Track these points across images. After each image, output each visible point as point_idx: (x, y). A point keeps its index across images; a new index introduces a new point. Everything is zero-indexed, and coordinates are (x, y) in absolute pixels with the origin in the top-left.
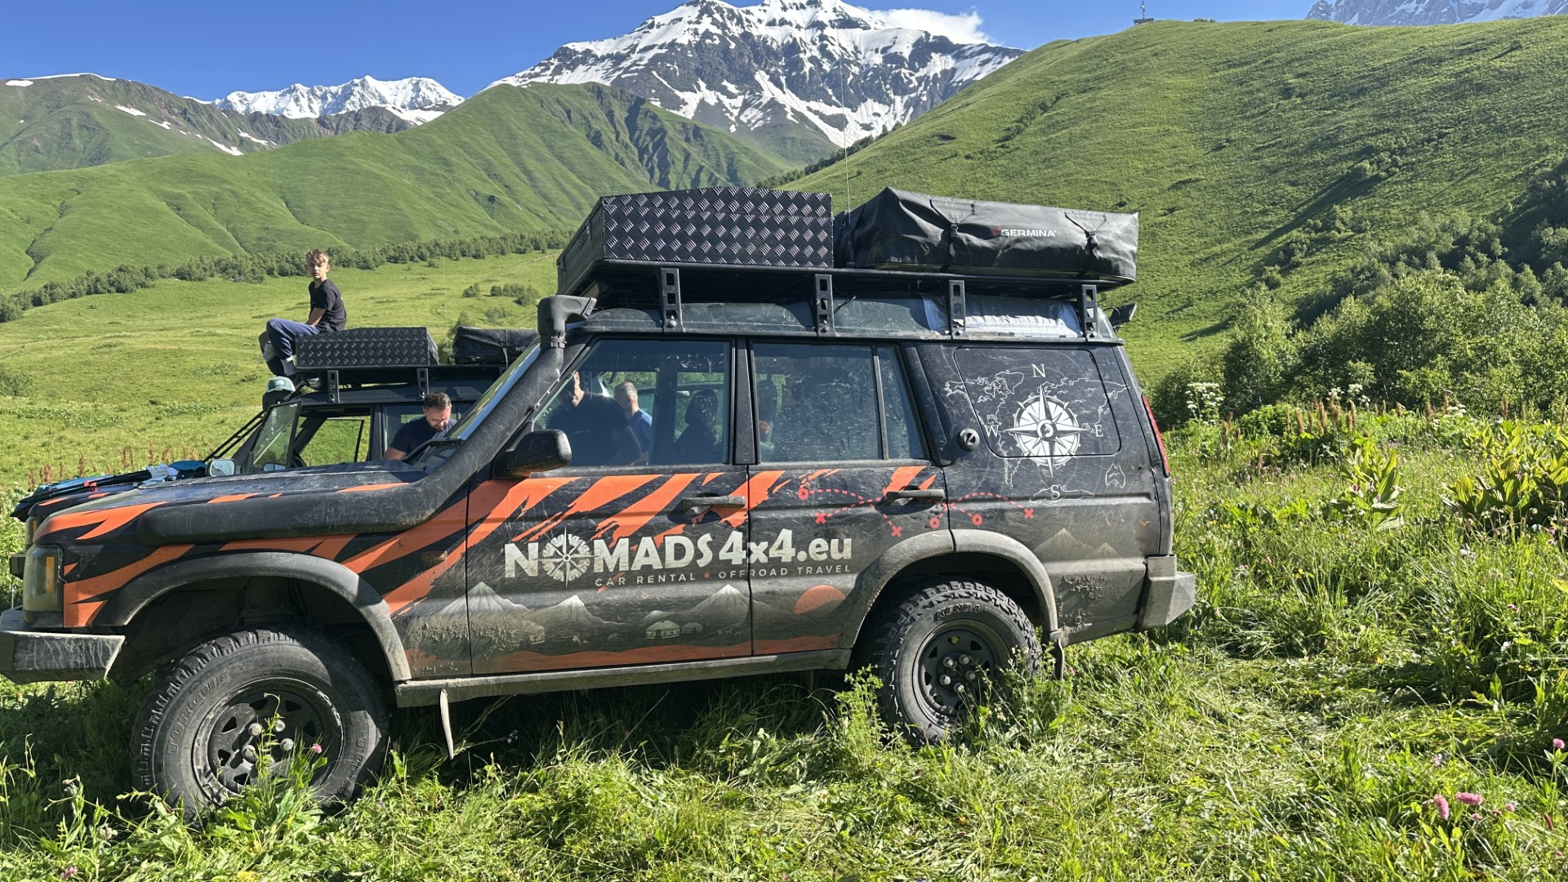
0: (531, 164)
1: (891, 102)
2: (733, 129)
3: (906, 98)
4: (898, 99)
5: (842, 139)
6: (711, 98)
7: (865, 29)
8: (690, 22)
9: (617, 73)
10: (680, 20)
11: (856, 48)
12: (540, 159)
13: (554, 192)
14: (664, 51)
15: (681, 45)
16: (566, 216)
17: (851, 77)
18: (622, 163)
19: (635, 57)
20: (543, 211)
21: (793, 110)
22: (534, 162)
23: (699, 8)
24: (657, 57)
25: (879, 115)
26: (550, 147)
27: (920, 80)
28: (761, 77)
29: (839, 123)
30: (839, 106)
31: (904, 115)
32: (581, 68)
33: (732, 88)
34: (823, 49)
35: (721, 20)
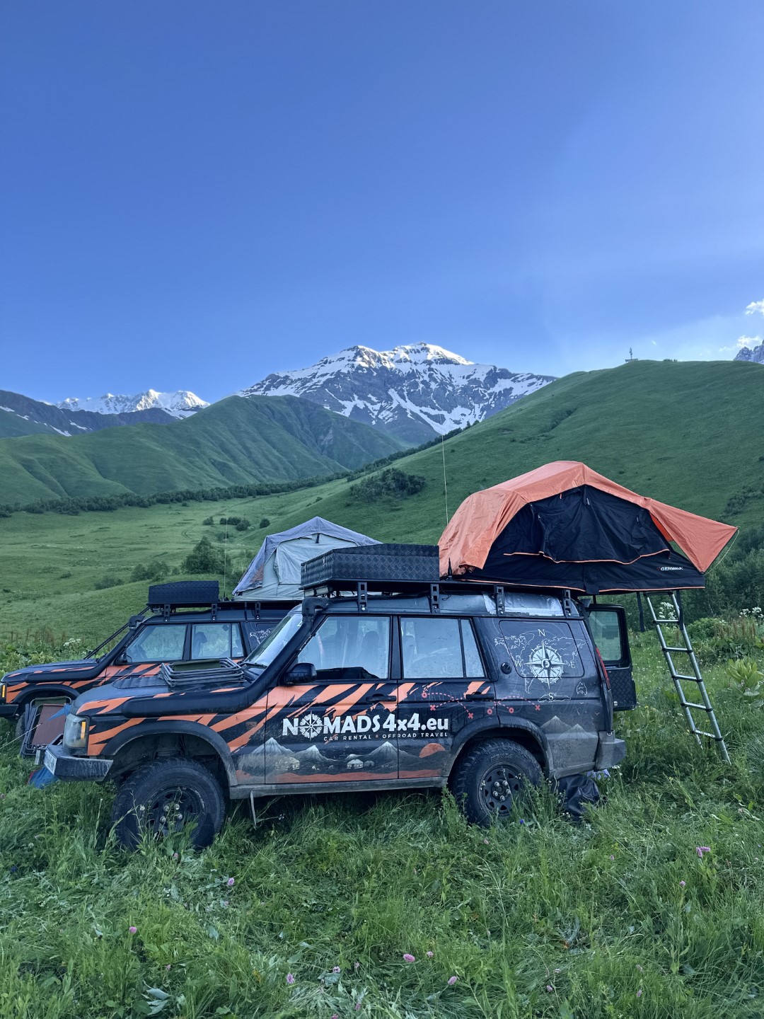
0: (249, 444)
2: (374, 423)
3: (482, 405)
4: (477, 406)
5: (443, 429)
6: (361, 404)
7: (456, 364)
8: (349, 360)
9: (304, 390)
10: (343, 359)
12: (254, 441)
13: (262, 461)
14: (333, 377)
16: (269, 475)
18: (304, 443)
19: (315, 380)
20: (255, 472)
22: (251, 442)
24: (328, 380)
25: (465, 415)
26: (261, 433)
27: (490, 395)
28: (392, 392)
29: (440, 419)
30: (439, 410)
31: (481, 415)
32: (282, 387)
33: (374, 399)
34: (430, 376)
35: (368, 359)
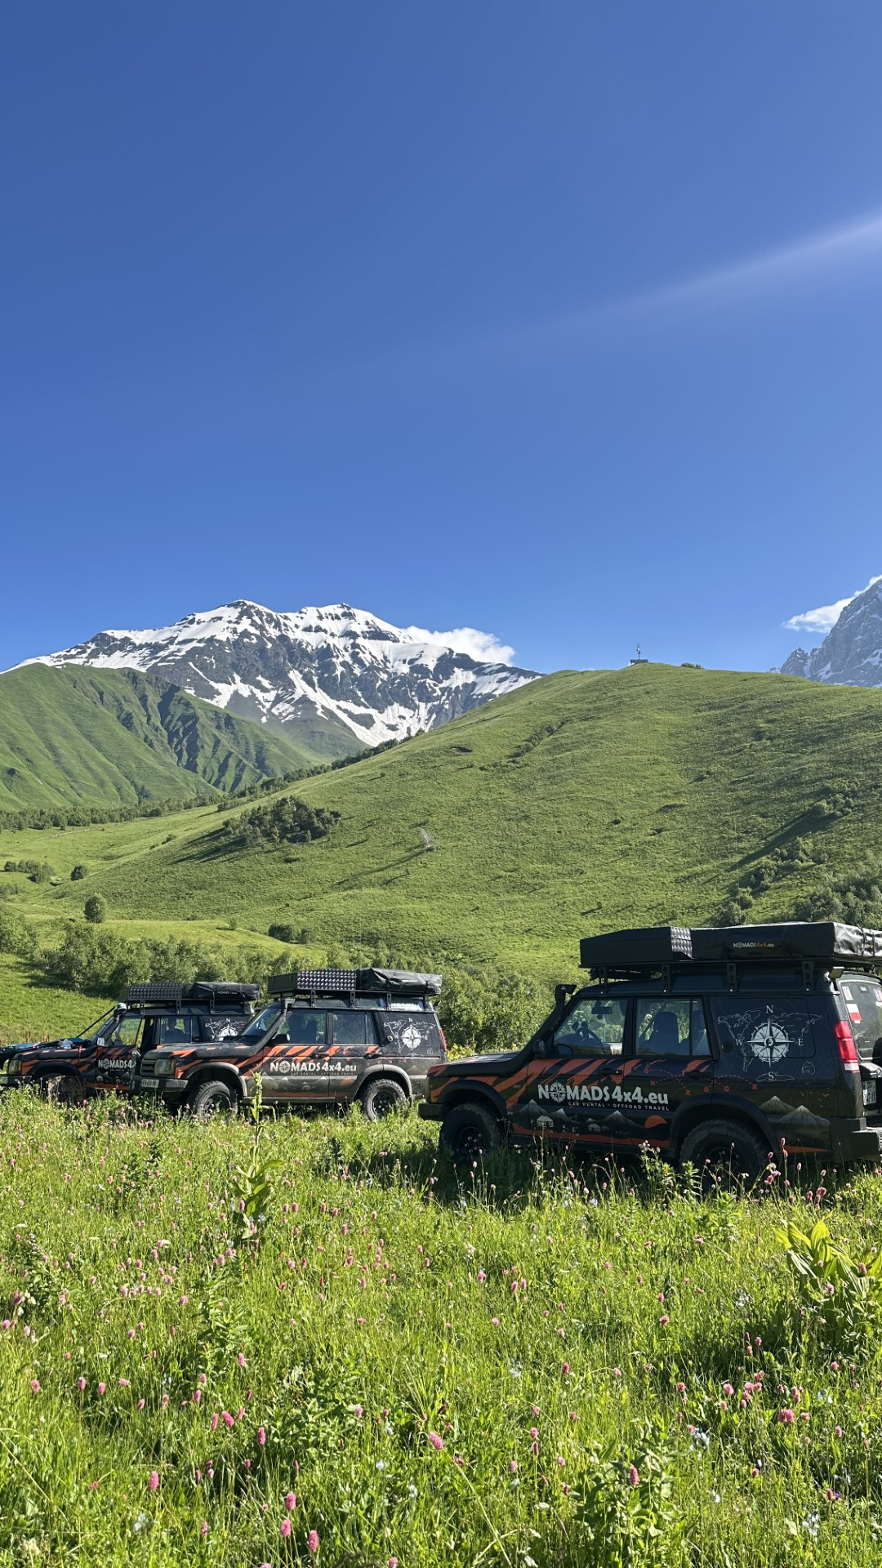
0: (58, 741)
1: (415, 708)
2: (264, 720)
3: (430, 705)
4: (422, 705)
5: (371, 737)
6: (245, 690)
7: (394, 641)
8: (230, 622)
9: (154, 661)
10: (220, 618)
11: (385, 657)
12: (67, 736)
13: (77, 768)
14: (202, 645)
15: (219, 641)
16: (87, 792)
17: (380, 682)
18: (151, 745)
19: (173, 648)
20: (64, 786)
21: (323, 707)
22: (60, 738)
23: (239, 610)
24: (195, 649)
25: (404, 718)
26: (78, 725)
27: (443, 690)
28: (295, 676)
29: (367, 722)
30: (367, 707)
31: (428, 720)
32: (118, 653)
33: (266, 683)
34: (354, 656)
35: (259, 622)
